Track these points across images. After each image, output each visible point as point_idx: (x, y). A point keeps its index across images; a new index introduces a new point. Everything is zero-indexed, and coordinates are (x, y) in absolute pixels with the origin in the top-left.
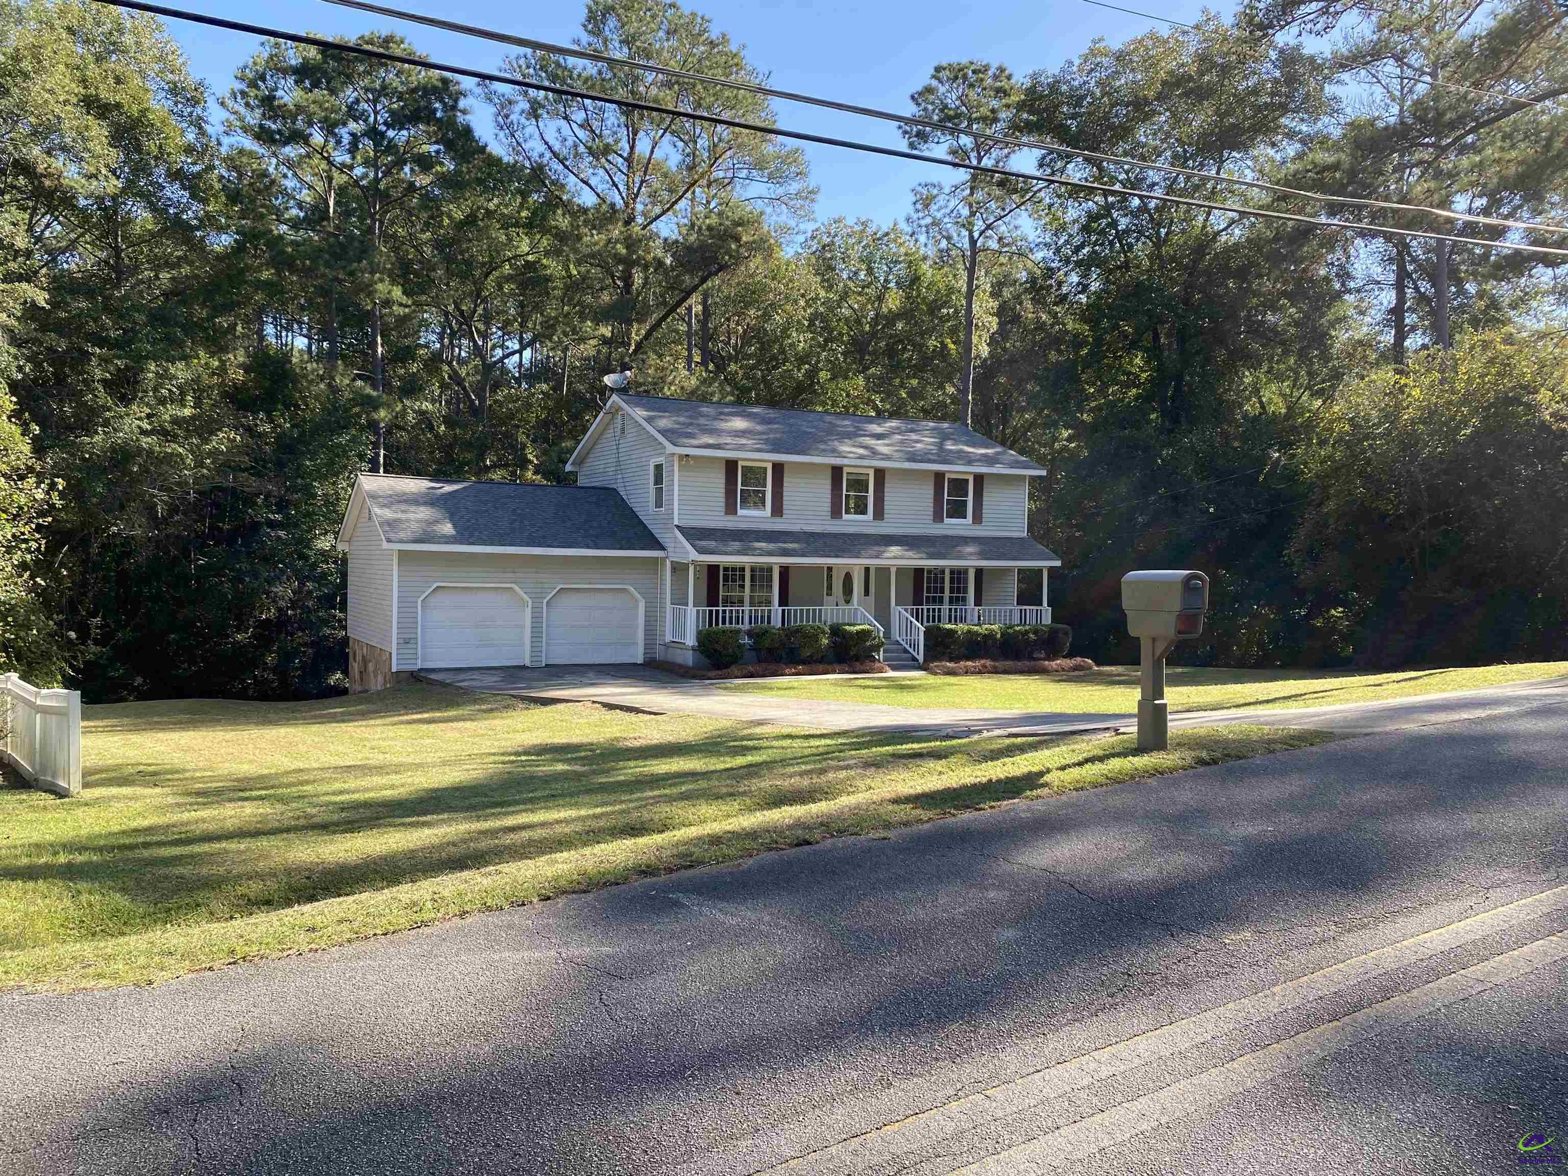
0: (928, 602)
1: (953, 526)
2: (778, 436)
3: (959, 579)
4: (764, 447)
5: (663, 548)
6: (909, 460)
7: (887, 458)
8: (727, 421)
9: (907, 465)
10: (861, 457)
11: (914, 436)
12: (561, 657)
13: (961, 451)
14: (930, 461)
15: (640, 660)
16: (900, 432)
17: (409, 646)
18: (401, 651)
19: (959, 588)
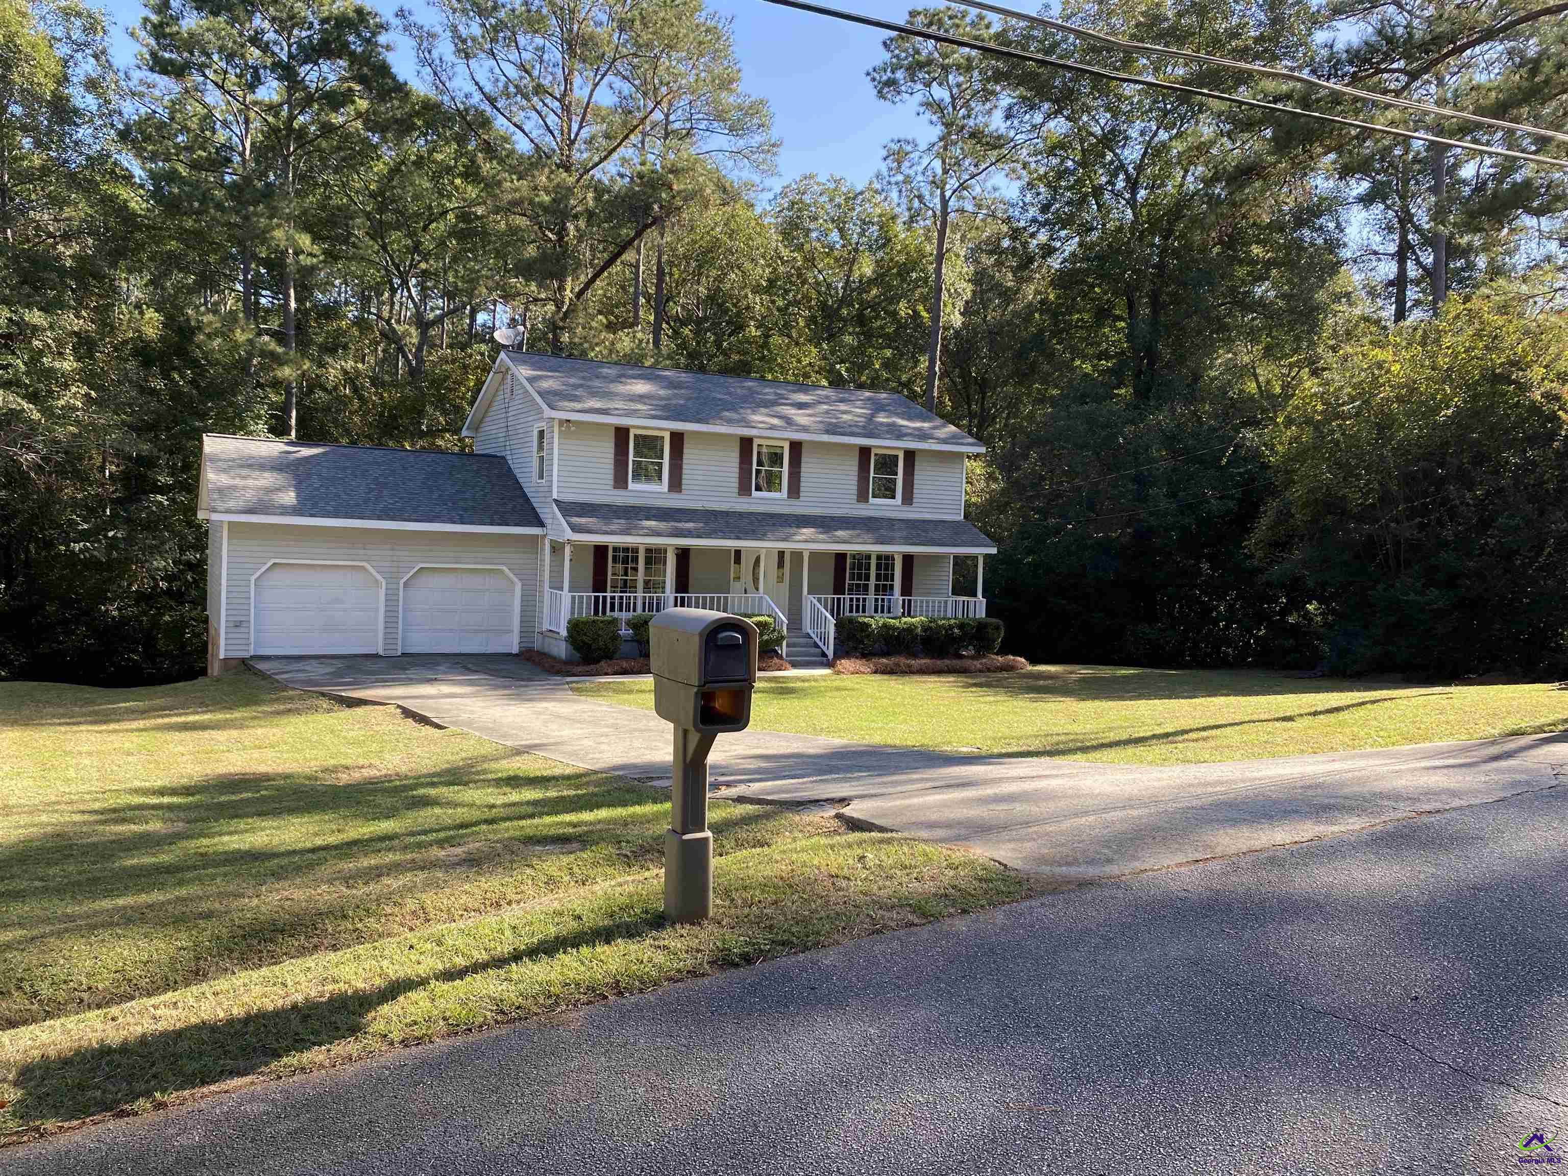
0: (851, 590)
1: (879, 506)
2: (682, 402)
3: (887, 565)
4: (659, 413)
5: (541, 524)
6: (827, 432)
7: (805, 429)
8: (625, 384)
9: (826, 438)
10: (772, 427)
11: (843, 407)
12: (420, 643)
13: (893, 425)
14: (852, 434)
15: (515, 650)
16: (827, 400)
17: (242, 630)
18: (230, 636)
19: (886, 576)
